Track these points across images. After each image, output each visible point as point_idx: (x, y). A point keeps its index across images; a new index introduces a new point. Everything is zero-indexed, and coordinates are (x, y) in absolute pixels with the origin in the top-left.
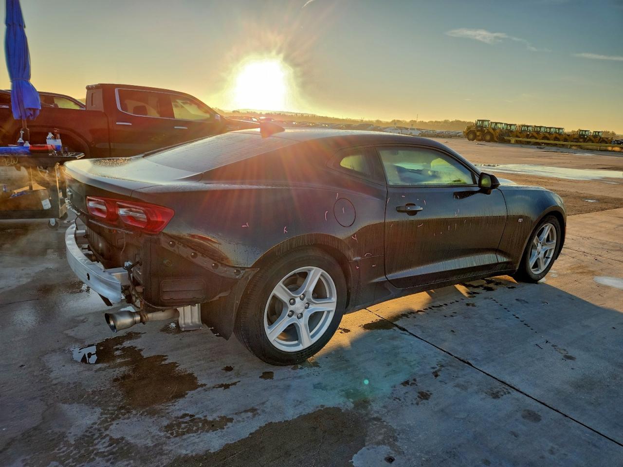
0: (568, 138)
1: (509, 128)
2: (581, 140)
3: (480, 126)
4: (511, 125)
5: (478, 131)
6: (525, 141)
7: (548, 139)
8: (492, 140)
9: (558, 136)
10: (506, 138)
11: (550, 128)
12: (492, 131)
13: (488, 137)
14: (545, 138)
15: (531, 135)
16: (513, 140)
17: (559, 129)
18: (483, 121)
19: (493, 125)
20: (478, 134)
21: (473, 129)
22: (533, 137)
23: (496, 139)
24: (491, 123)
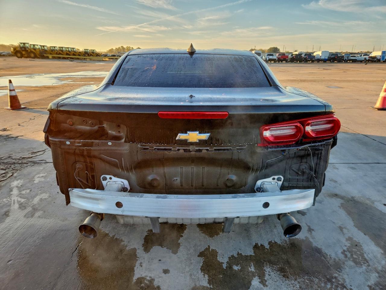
0: (80, 54)
1: (43, 48)
2: (87, 55)
3: (23, 47)
4: (44, 46)
5: (23, 51)
6: (57, 57)
7: (69, 55)
8: (35, 57)
9: (74, 53)
10: (45, 55)
11: (68, 48)
12: (33, 50)
13: (32, 55)
14: (67, 54)
15: (58, 53)
16: (50, 56)
17: (73, 48)
18: (24, 44)
19: (32, 46)
20: (24, 53)
21: (18, 49)
22: (60, 54)
23: (39, 56)
24: (30, 45)
